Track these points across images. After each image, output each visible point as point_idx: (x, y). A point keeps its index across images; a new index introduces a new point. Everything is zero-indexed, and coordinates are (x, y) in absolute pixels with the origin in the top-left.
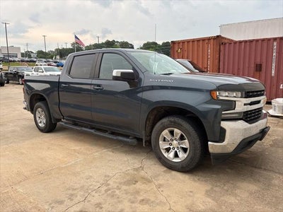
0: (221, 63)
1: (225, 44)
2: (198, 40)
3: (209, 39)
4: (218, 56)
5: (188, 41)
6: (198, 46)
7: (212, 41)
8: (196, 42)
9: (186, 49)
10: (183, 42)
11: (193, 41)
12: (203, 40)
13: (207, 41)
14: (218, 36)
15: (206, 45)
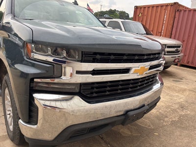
0: (174, 29)
1: (181, 11)
2: (157, 6)
3: (167, 5)
4: (172, 22)
5: (149, 7)
6: (156, 12)
7: (169, 7)
8: (155, 8)
9: (146, 14)
10: (144, 7)
11: (153, 6)
12: (162, 6)
13: (164, 7)
14: (175, 3)
15: (163, 11)
